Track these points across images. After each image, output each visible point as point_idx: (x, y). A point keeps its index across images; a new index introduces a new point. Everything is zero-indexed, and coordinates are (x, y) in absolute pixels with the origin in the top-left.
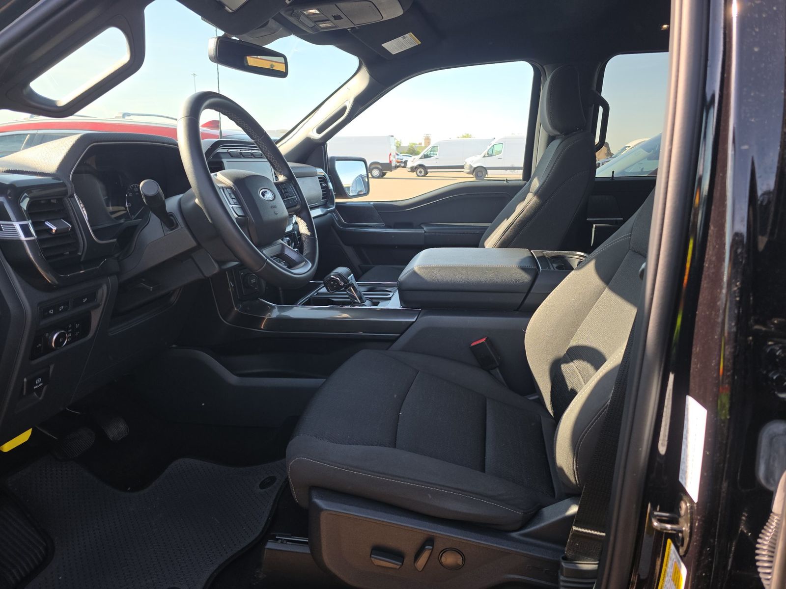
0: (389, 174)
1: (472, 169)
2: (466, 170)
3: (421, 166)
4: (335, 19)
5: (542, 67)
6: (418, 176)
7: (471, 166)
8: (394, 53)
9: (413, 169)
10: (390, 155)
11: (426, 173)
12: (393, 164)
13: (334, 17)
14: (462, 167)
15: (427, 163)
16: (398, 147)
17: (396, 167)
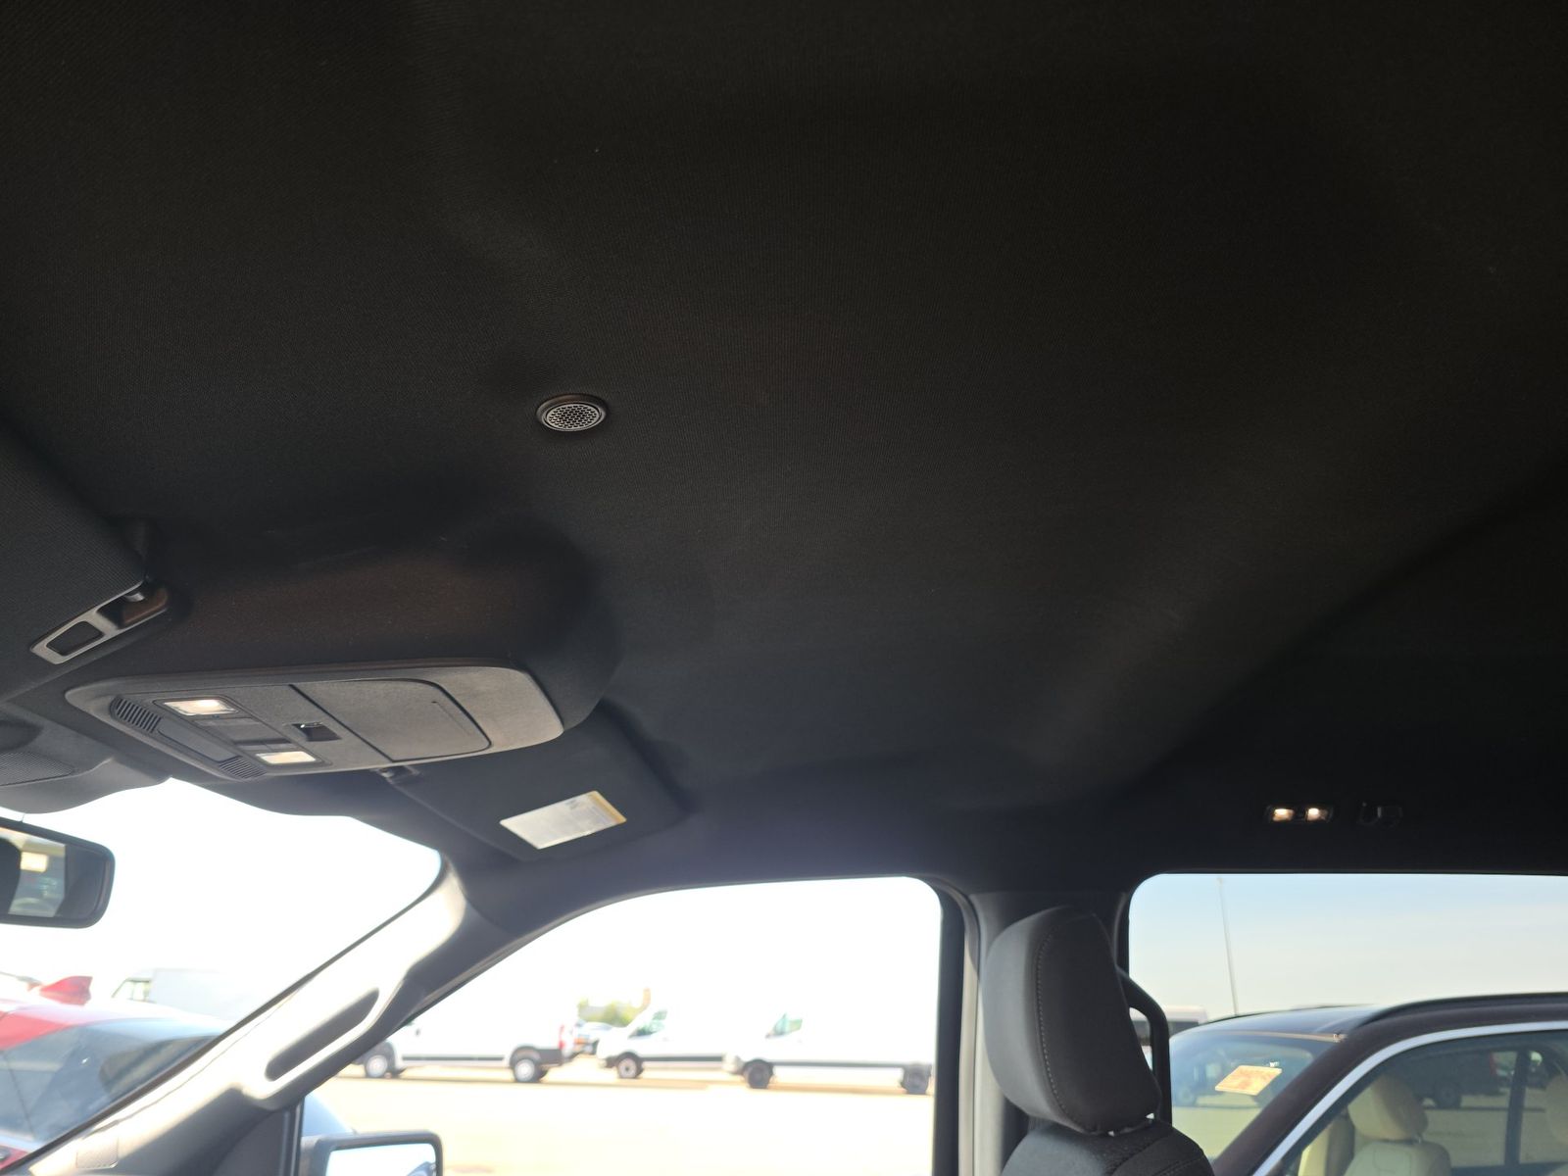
0: (554, 1073)
1: (741, 1065)
2: (729, 1065)
3: (629, 1055)
4: (311, 739)
5: (966, 897)
6: (621, 1077)
7: (738, 1059)
8: (541, 845)
9: (612, 1062)
10: (562, 1028)
11: (639, 1071)
12: (567, 1050)
13: (307, 731)
14: (719, 1059)
15: (642, 1047)
16: (583, 1008)
17: (574, 1056)
